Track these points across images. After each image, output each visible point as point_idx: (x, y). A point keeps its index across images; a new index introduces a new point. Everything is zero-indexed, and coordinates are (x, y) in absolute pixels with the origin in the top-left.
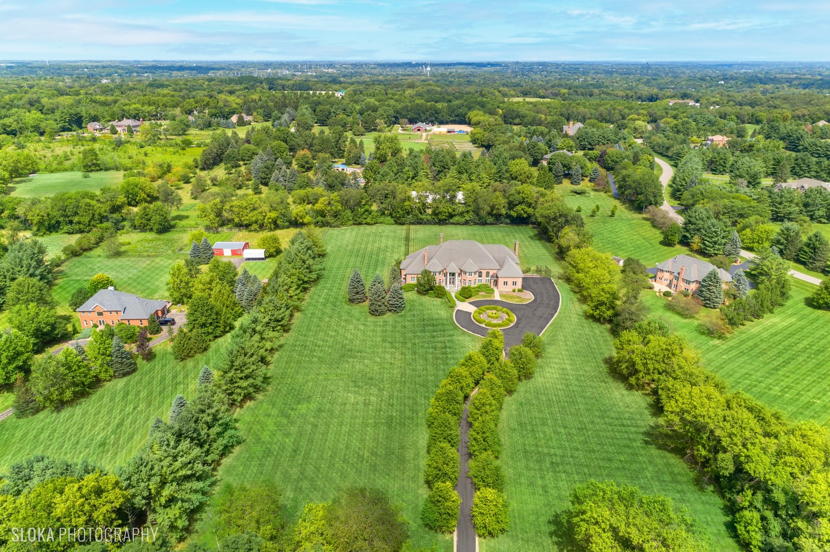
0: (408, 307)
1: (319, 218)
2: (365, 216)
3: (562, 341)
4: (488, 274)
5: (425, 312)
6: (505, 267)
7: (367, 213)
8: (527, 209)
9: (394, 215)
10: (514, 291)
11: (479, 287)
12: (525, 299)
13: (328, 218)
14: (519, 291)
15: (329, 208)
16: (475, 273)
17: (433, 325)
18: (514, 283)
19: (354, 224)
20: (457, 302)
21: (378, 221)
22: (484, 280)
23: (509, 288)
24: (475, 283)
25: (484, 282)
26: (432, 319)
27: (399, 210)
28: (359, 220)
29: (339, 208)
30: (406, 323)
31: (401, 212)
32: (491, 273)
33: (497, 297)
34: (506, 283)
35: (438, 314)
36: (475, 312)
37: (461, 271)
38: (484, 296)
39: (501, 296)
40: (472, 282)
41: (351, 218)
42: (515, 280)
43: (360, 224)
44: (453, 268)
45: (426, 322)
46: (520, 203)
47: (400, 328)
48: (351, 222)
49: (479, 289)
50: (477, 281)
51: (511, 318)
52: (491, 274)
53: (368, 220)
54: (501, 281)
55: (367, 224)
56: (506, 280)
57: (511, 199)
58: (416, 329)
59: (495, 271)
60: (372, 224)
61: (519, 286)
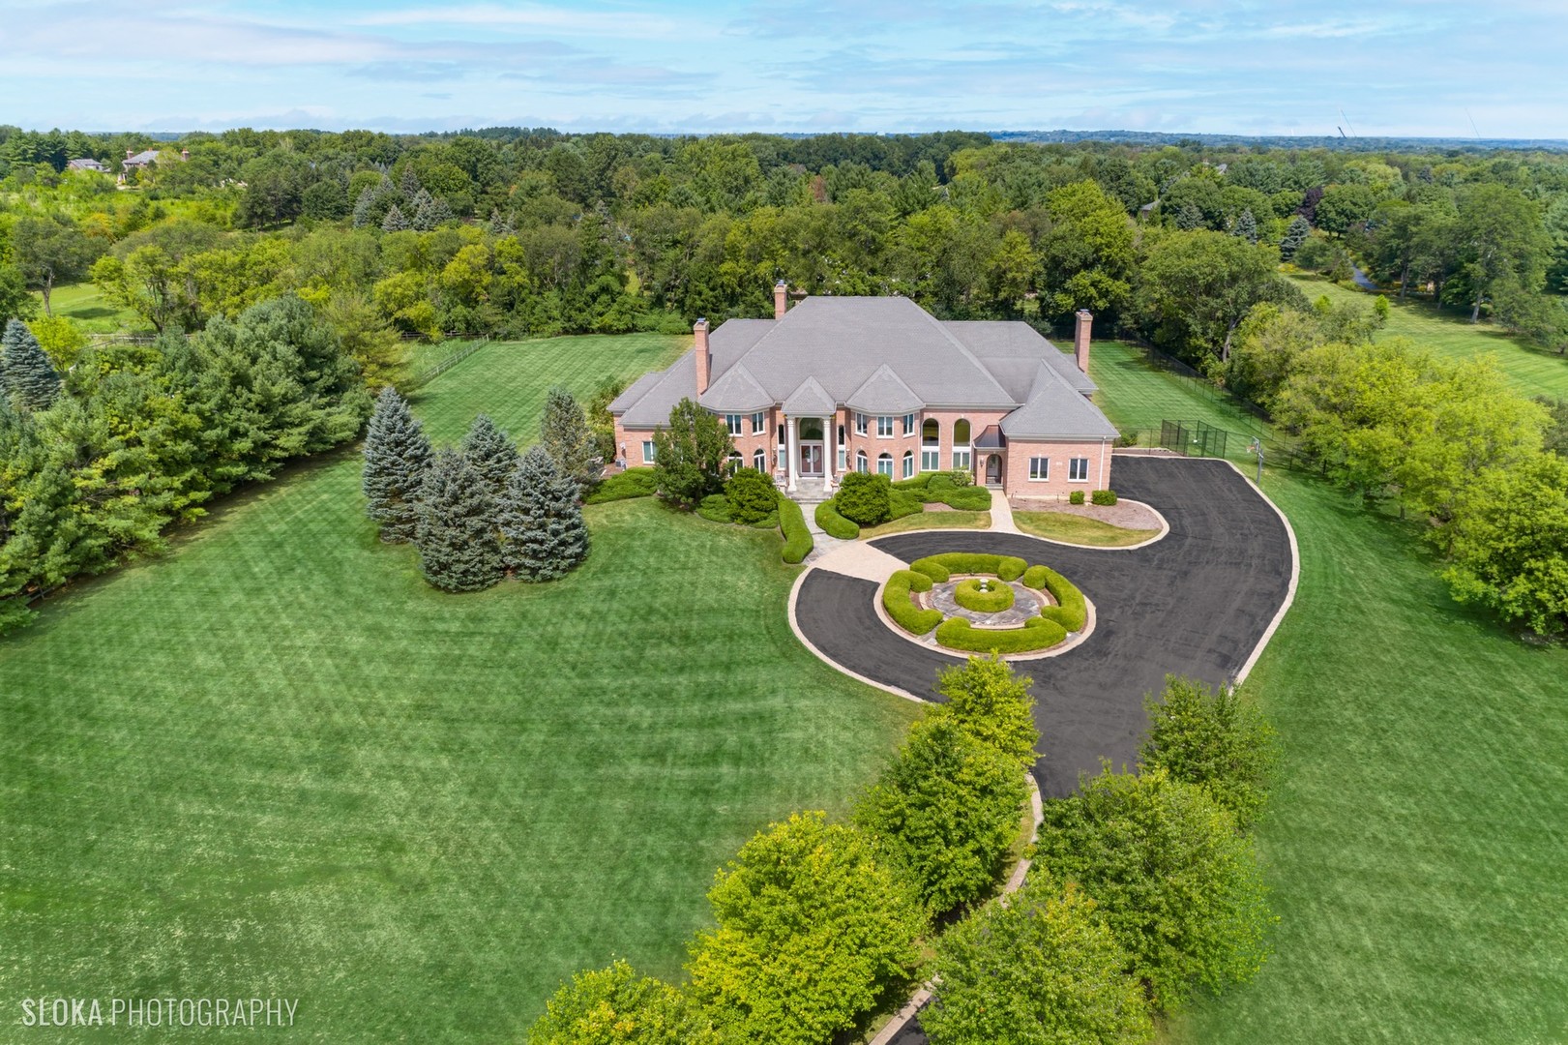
0: (599, 555)
1: (460, 310)
2: (598, 308)
3: (1356, 730)
4: (962, 432)
5: (663, 580)
6: (1036, 398)
7: (604, 298)
8: (1107, 283)
9: (688, 302)
10: (1077, 500)
11: (925, 483)
12: (1128, 533)
13: (487, 312)
14: (1099, 499)
15: (487, 279)
16: (907, 422)
17: (686, 637)
18: (1079, 469)
19: (566, 332)
20: (820, 539)
21: (639, 322)
22: (948, 454)
23: (1054, 490)
24: (907, 465)
25: (946, 465)
26: (689, 610)
27: (703, 287)
28: (581, 318)
29: (521, 278)
30: (567, 629)
31: (707, 293)
32: (978, 424)
33: (1001, 519)
34: (1039, 468)
35: (722, 587)
36: (896, 578)
37: (849, 413)
38: (943, 518)
39: (1018, 516)
40: (897, 462)
41: (556, 313)
42: (1079, 452)
43: (584, 330)
44: (813, 399)
45: (657, 623)
46: (1087, 265)
47: (529, 647)
48: (558, 325)
49: (923, 492)
50: (917, 459)
51: (1068, 609)
52: (974, 434)
53: (609, 319)
54: (1018, 458)
55: (606, 330)
56: (1040, 452)
57: (1057, 250)
58: (604, 653)
59: (994, 419)
60: (618, 332)
61: (1099, 479)
